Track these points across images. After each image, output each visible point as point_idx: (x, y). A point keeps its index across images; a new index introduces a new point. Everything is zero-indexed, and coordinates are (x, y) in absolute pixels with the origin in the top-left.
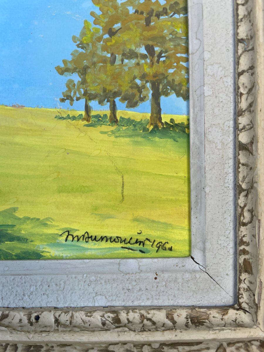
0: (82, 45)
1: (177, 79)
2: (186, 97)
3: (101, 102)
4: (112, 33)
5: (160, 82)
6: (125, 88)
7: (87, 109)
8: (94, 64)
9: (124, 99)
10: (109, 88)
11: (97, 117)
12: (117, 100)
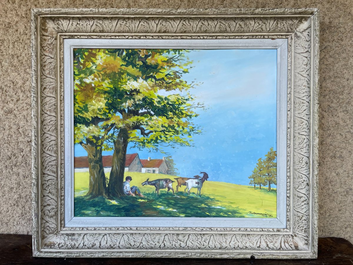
0: (254, 173)
1: (274, 181)
2: (276, 184)
3: (258, 185)
4: (260, 171)
5: (270, 181)
6: (263, 182)
7: (255, 186)
8: (256, 177)
9: (263, 184)
10: (259, 182)
11: (257, 188)
12: (261, 184)
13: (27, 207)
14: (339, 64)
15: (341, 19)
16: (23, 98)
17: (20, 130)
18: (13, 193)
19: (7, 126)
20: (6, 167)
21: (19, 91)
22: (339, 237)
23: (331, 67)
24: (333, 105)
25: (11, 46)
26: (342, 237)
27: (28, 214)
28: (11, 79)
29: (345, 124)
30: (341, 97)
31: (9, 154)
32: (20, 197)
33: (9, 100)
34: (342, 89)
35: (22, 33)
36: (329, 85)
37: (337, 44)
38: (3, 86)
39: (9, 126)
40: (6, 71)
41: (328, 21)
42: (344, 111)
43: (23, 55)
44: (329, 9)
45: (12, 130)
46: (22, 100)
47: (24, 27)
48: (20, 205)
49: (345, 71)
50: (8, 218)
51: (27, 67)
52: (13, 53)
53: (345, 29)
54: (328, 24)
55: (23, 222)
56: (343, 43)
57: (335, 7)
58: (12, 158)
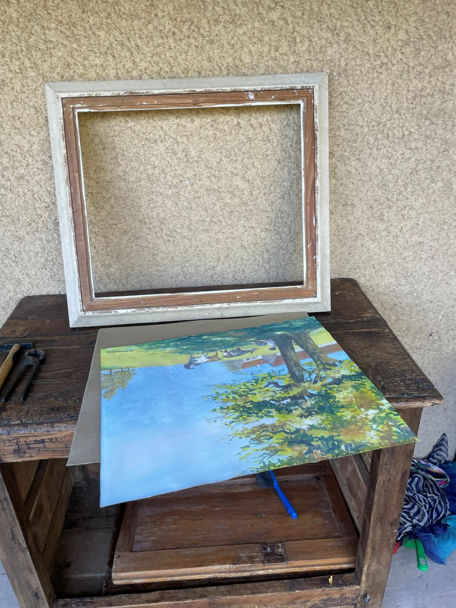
13: (55, 270)
14: (354, 110)
15: (358, 60)
16: (33, 163)
17: (36, 196)
18: (39, 258)
19: (22, 193)
20: (28, 233)
21: (28, 155)
22: (348, 277)
23: (346, 114)
24: (346, 154)
25: (10, 107)
26: (352, 277)
27: (57, 276)
28: (16, 143)
29: (357, 172)
30: (354, 145)
31: (28, 220)
32: (47, 260)
33: (18, 165)
34: (356, 137)
35: (19, 92)
36: (342, 134)
37: (353, 89)
38: (9, 151)
39: (24, 193)
40: (10, 135)
41: (344, 63)
42: (356, 160)
43: (25, 116)
44: (346, 50)
45: (27, 196)
46: (32, 165)
47: (20, 84)
48: (48, 268)
49: (360, 117)
50: (38, 281)
51: (31, 129)
52: (13, 114)
53: (361, 72)
54: (343, 66)
55: (53, 284)
56: (358, 87)
57: (352, 46)
58: (32, 224)
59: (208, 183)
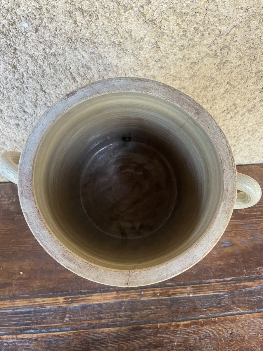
59: (70, 26)
